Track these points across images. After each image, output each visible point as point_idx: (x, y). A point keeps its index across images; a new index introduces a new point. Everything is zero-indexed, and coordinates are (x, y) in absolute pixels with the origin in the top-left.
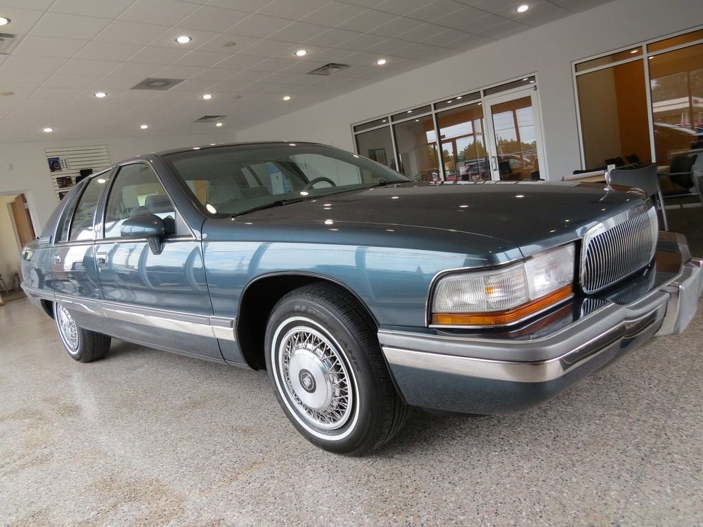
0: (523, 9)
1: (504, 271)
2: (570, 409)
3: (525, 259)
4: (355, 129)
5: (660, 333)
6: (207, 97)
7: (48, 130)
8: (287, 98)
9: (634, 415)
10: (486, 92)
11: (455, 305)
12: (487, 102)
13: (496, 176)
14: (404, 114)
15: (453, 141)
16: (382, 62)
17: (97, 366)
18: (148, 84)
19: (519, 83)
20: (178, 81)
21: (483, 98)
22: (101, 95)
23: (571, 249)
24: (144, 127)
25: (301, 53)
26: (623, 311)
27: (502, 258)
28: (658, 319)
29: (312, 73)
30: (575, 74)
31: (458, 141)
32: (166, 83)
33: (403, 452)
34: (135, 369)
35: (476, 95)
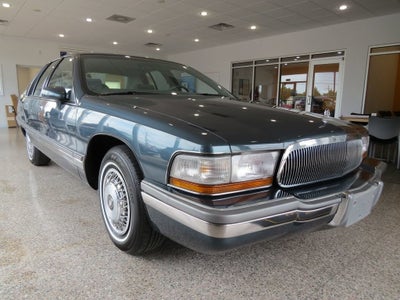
0: (343, 7)
1: (216, 159)
2: (273, 258)
3: (232, 154)
4: (233, 65)
5: (332, 223)
6: (150, 31)
7: (62, 36)
8: (197, 40)
9: (310, 272)
10: (313, 56)
11: (182, 175)
12: (313, 63)
13: (308, 108)
14: (264, 61)
15: (295, 83)
16: (253, 28)
17: (41, 168)
18: (115, 18)
19: (334, 54)
20: (132, 19)
21: (310, 60)
22: (89, 20)
23: (275, 155)
24: (115, 43)
25: (204, 14)
26: (298, 203)
27: (217, 150)
28: (331, 213)
29: (211, 27)
30: (370, 54)
31: (298, 85)
32: (126, 19)
33: (159, 258)
34: (57, 174)
35: (307, 57)
